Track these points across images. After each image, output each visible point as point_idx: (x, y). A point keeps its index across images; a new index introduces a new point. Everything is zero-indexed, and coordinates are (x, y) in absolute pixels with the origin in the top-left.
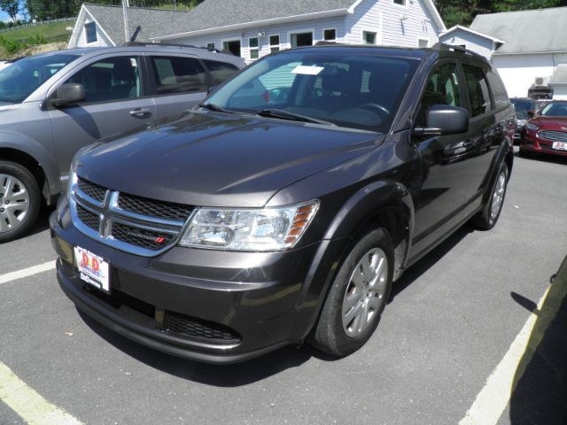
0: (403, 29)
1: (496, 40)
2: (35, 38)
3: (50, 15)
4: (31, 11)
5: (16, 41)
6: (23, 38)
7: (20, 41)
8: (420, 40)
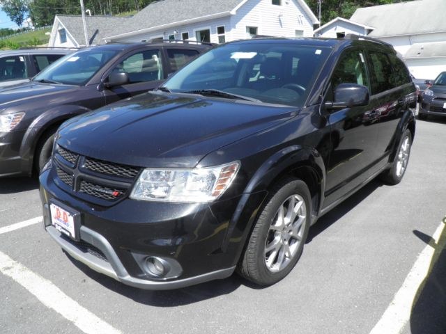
0: (281, 23)
1: (367, 27)
2: (33, 41)
3: (47, 22)
4: (33, 20)
5: (19, 44)
6: (24, 41)
7: (22, 43)
8: (296, 31)
